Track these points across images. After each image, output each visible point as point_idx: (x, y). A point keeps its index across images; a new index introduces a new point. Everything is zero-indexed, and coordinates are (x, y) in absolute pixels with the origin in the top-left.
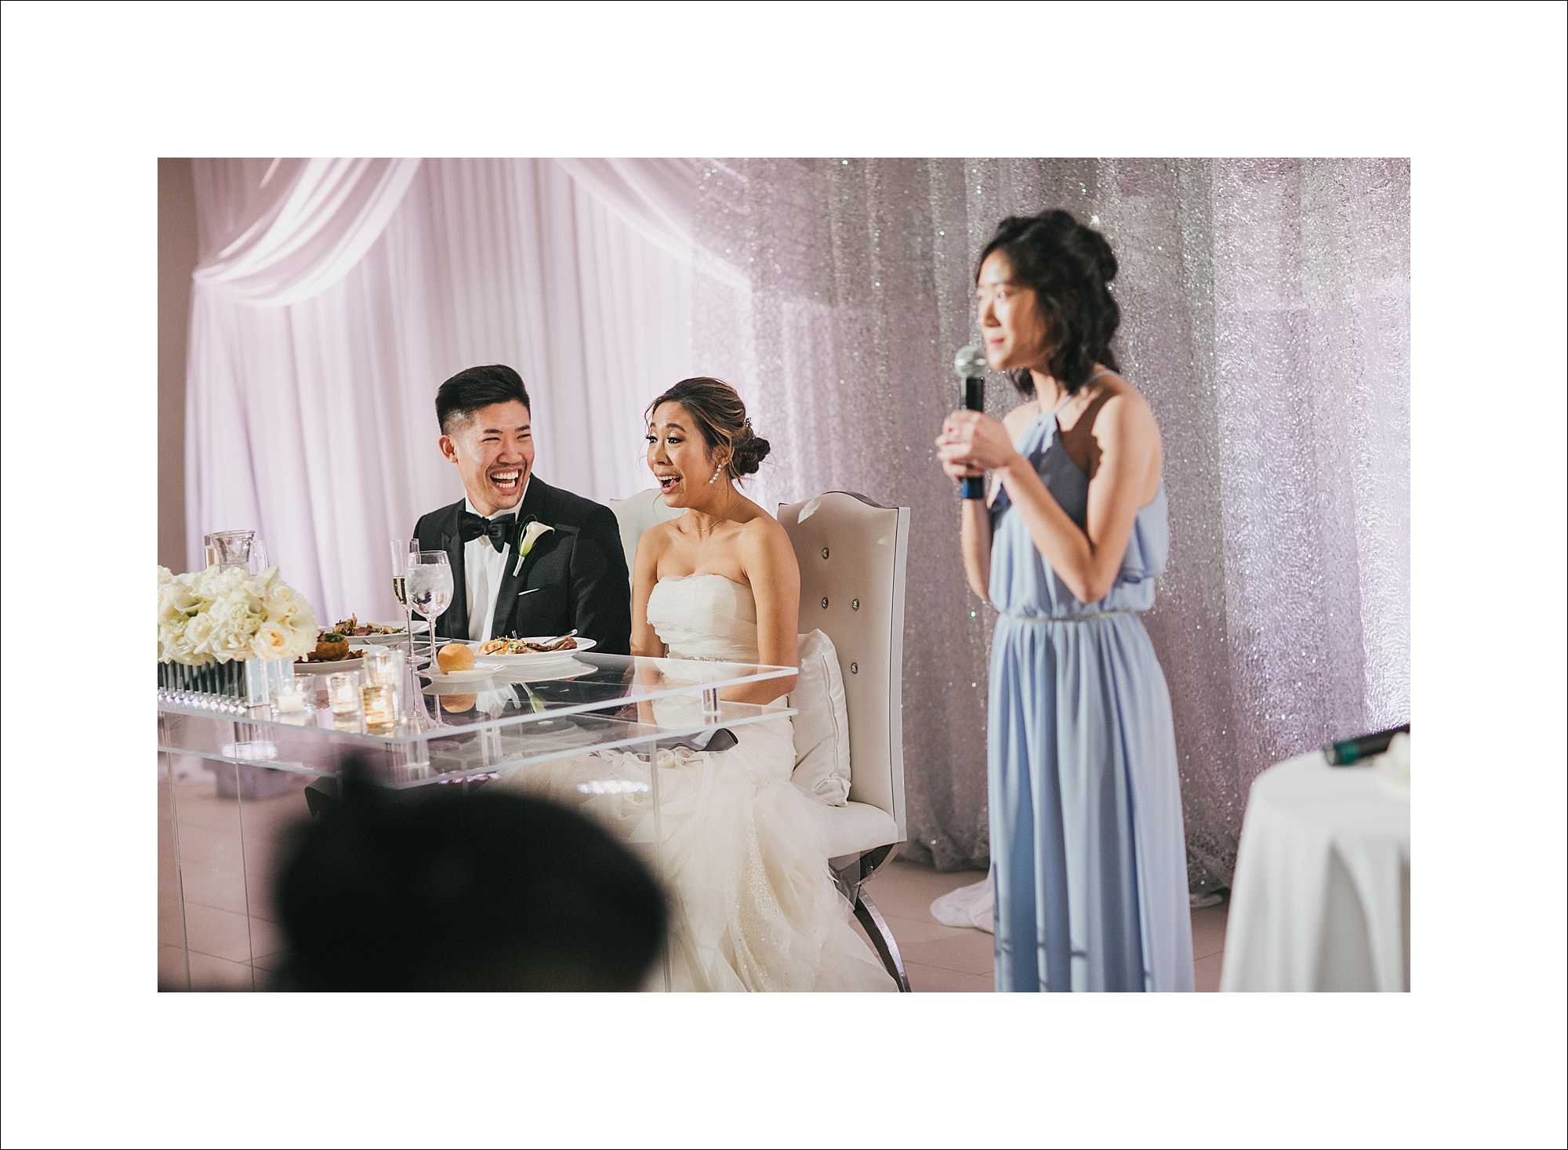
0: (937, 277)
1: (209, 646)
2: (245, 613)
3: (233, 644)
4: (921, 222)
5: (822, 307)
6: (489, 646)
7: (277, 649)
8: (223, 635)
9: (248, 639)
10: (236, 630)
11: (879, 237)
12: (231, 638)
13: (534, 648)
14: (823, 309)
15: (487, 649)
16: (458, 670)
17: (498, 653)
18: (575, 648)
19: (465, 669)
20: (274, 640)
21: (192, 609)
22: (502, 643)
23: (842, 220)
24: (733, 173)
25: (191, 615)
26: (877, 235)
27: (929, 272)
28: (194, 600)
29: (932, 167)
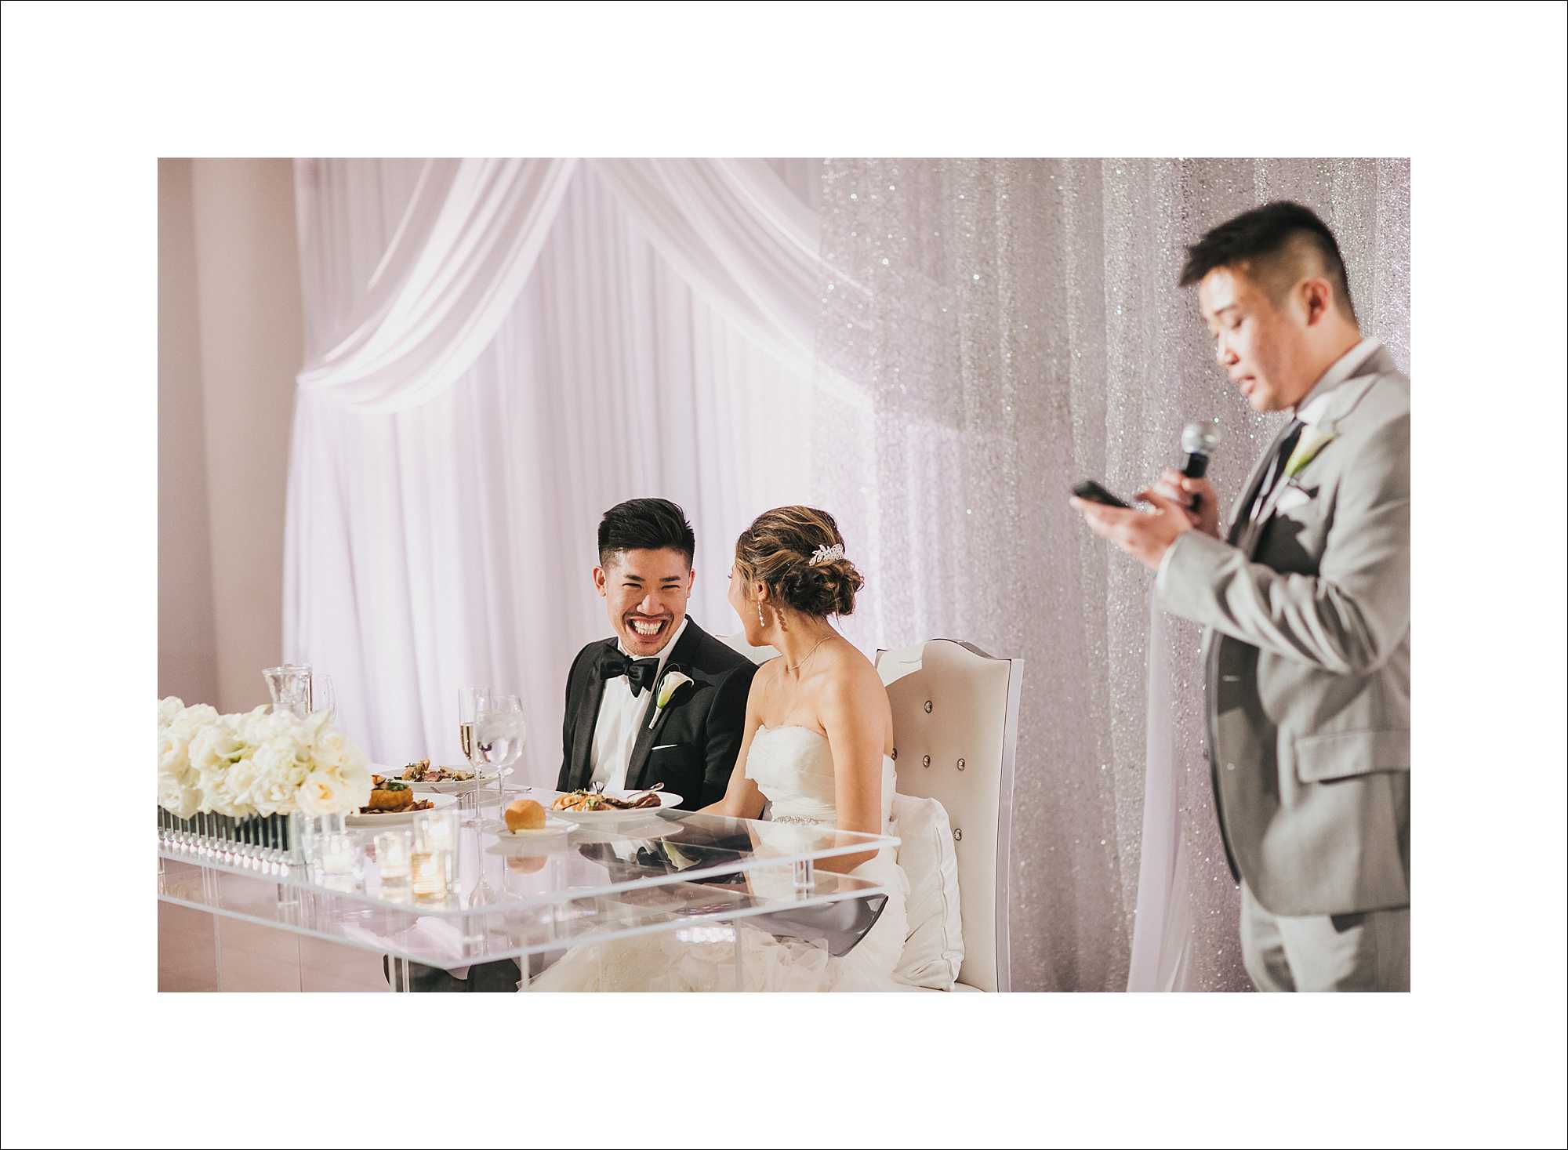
0: (1073, 401)
1: (251, 797)
2: (291, 761)
3: (277, 796)
4: (1056, 342)
5: (949, 430)
6: (565, 800)
7: (326, 802)
8: (266, 786)
9: (293, 791)
10: (281, 780)
11: (1012, 358)
12: (275, 789)
13: (614, 804)
14: (951, 433)
15: (562, 803)
16: (526, 828)
17: (574, 809)
18: (659, 805)
19: (533, 827)
20: (322, 793)
21: (235, 755)
22: (580, 796)
23: (972, 338)
24: (859, 286)
25: (234, 761)
26: (1009, 355)
27: (1066, 396)
28: (237, 746)
29: (1070, 284)
